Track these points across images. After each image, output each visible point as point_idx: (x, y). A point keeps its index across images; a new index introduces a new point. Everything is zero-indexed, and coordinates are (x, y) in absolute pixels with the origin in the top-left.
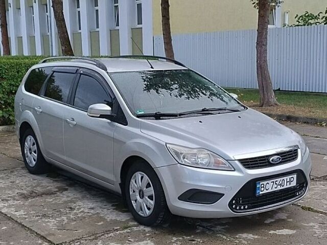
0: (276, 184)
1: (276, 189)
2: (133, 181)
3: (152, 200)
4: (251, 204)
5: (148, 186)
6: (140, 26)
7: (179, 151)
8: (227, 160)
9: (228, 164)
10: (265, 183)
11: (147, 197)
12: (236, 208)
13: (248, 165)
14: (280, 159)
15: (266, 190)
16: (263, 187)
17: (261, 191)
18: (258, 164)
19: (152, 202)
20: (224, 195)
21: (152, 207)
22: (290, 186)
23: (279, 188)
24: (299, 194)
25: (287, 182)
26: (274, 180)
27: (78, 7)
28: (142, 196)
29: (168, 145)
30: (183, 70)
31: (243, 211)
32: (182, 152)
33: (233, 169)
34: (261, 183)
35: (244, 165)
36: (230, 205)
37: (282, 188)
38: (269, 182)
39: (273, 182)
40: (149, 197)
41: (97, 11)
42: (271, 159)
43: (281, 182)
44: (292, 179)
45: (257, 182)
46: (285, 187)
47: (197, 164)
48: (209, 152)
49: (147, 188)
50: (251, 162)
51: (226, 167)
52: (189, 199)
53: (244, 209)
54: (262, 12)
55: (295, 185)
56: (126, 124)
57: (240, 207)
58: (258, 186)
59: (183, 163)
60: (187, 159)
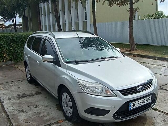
0: (140, 102)
1: (140, 105)
2: (63, 97)
3: (71, 109)
4: (126, 114)
5: (69, 101)
6: (86, 20)
7: (85, 85)
8: (112, 91)
9: (113, 93)
10: (134, 103)
11: (69, 107)
12: (117, 118)
13: (125, 93)
14: (143, 88)
15: (135, 106)
16: (133, 105)
17: (132, 107)
18: (130, 92)
19: (72, 110)
20: (110, 111)
21: (72, 113)
22: (148, 102)
23: (142, 104)
24: (152, 105)
25: (146, 100)
26: (139, 101)
27: (65, 14)
28: (67, 106)
29: (79, 80)
30: (93, 37)
31: (122, 119)
32: (87, 85)
33: (116, 96)
34: (132, 103)
35: (122, 94)
36: (114, 116)
37: (144, 104)
38: (137, 102)
39: (139, 102)
40: (70, 107)
41: (71, 15)
42: (138, 89)
43: (143, 101)
44: (149, 99)
45: (130, 103)
46: (145, 103)
47: (95, 93)
48: (102, 85)
49: (69, 102)
50: (126, 91)
51: (112, 95)
52: (90, 113)
53: (122, 117)
54: (131, 14)
55: (151, 101)
56: (60, 66)
57: (120, 117)
58: (130, 105)
59: (87, 92)
60: (89, 89)
